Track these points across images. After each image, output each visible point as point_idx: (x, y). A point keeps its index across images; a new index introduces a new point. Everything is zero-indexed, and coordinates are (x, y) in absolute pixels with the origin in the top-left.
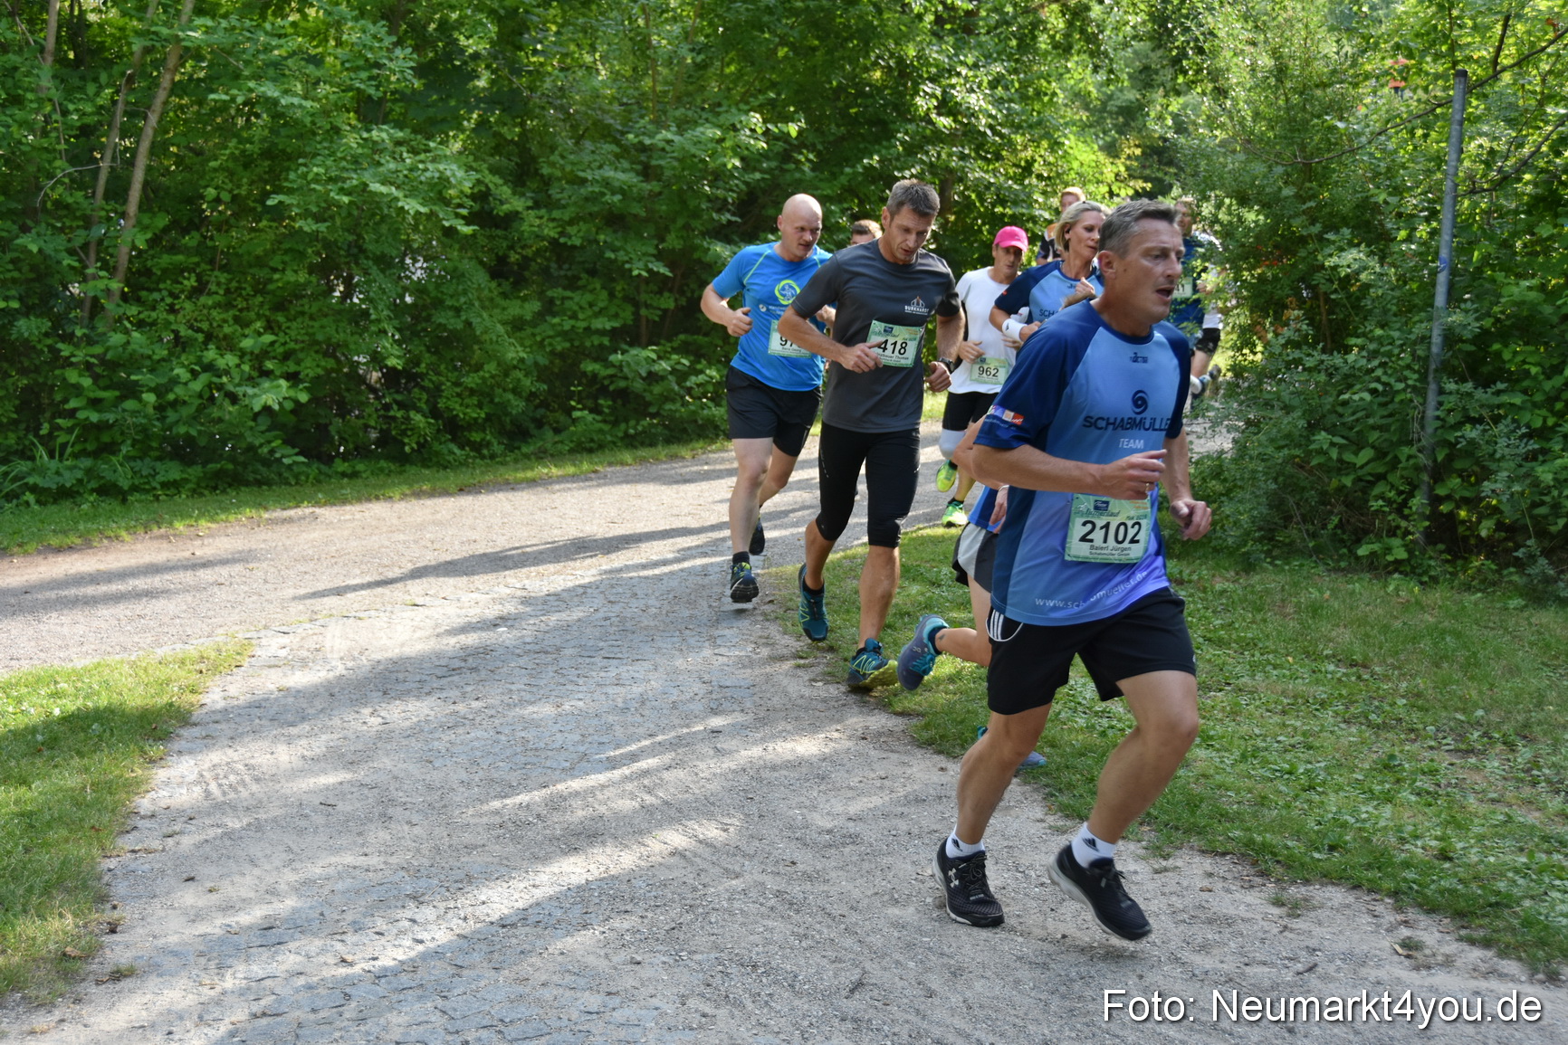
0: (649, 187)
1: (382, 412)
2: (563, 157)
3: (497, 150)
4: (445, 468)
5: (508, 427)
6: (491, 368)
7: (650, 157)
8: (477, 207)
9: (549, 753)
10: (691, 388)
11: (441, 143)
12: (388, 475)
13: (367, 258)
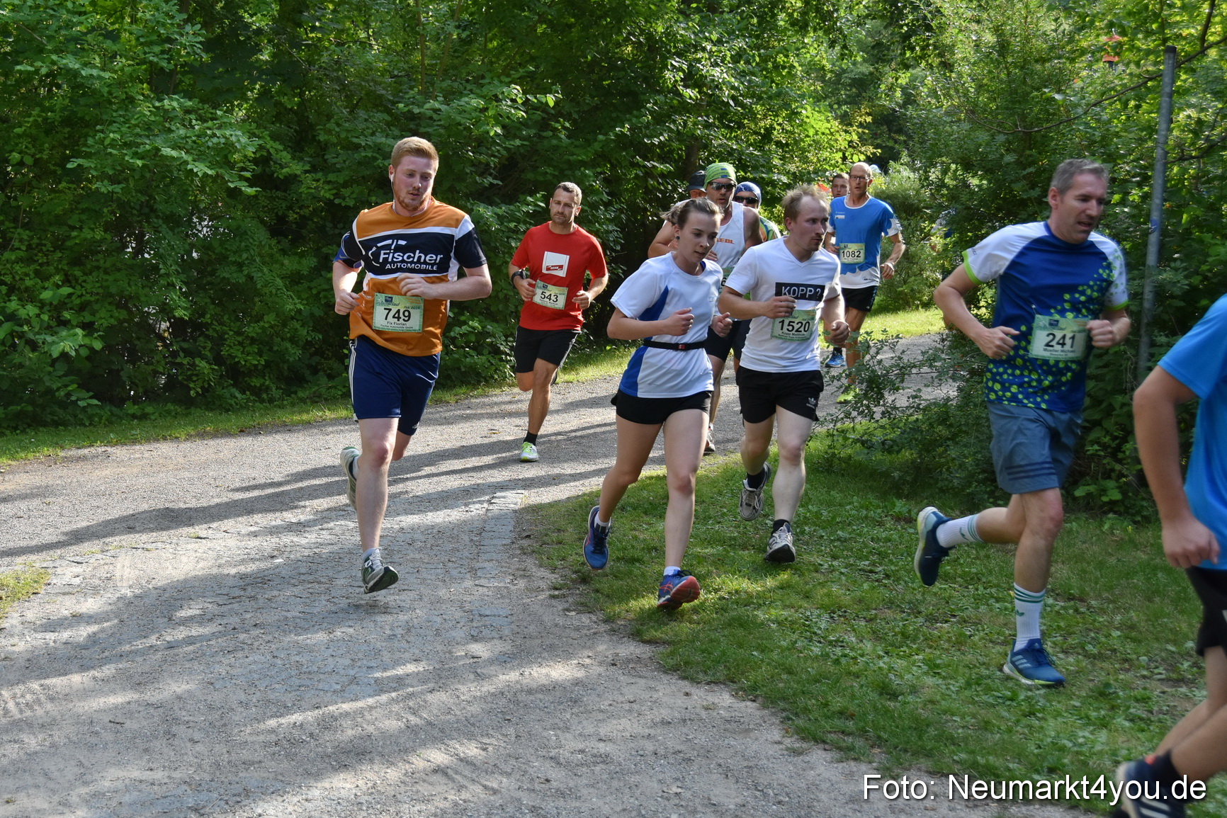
1: (170, 359)
2: (338, 125)
3: (278, 118)
4: (227, 411)
5: (286, 373)
6: (270, 318)
7: (419, 125)
8: (258, 170)
9: (322, 676)
10: (455, 338)
11: (225, 112)
12: (175, 417)
13: (157, 217)
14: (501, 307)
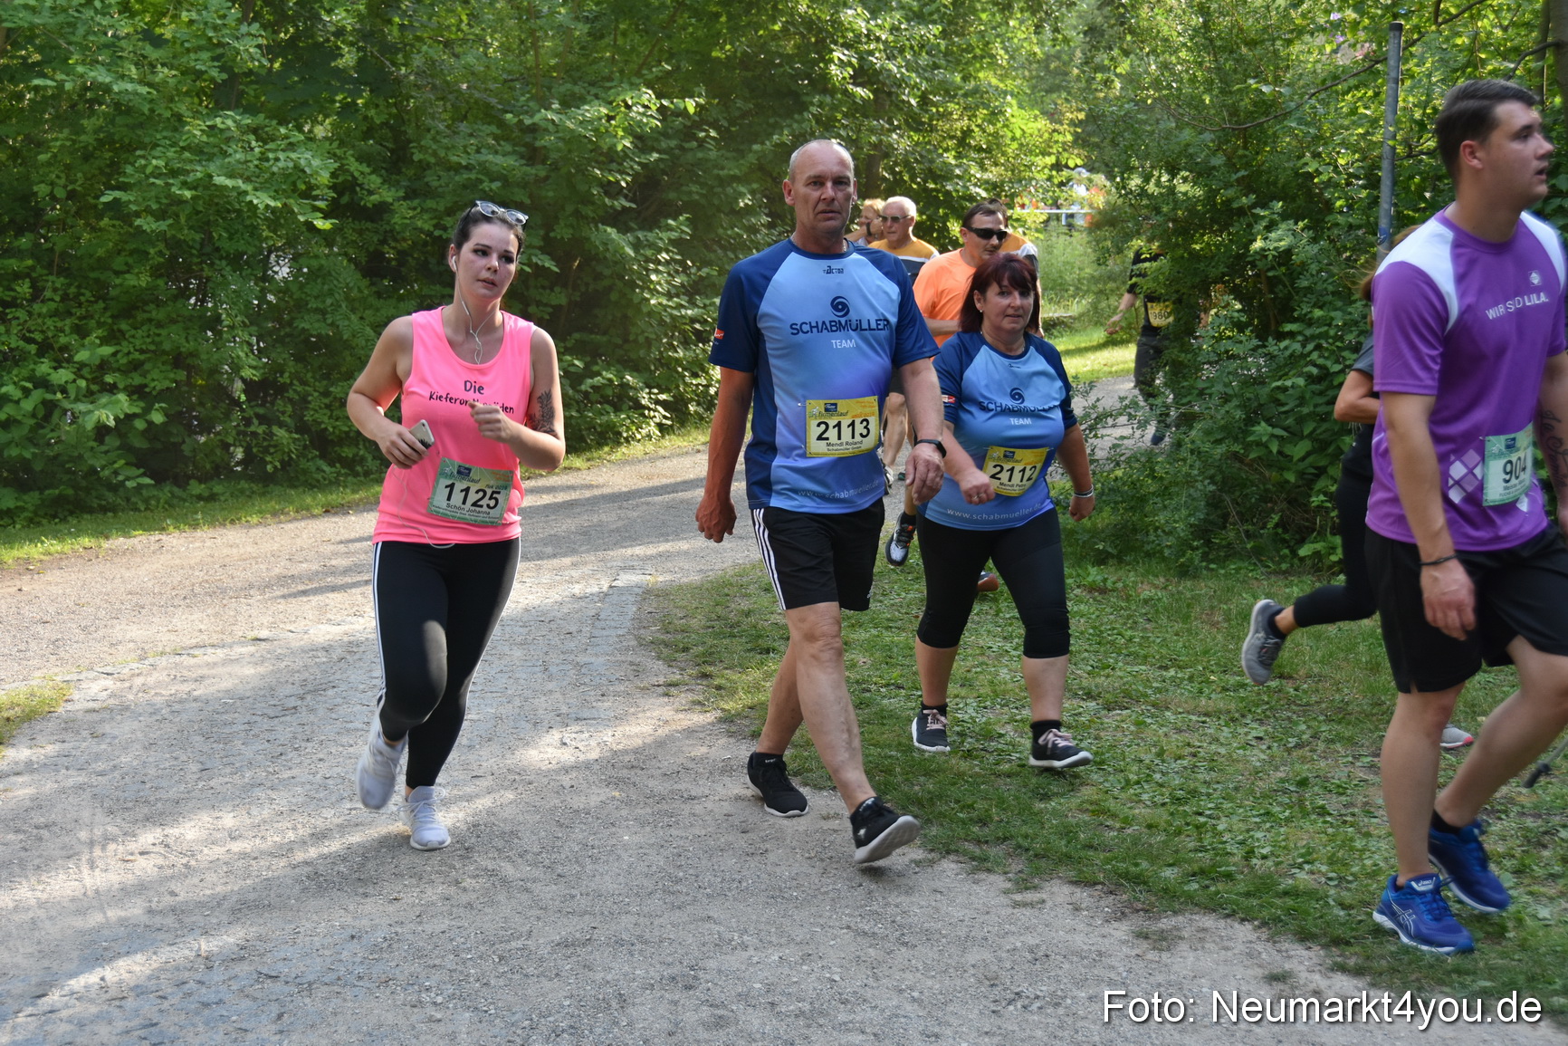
0: (534, 171)
1: (242, 428)
2: (434, 139)
3: (368, 134)
4: (312, 487)
7: (535, 139)
8: (345, 199)
10: (586, 394)
11: (299, 128)
12: (250, 497)
13: (221, 258)
14: (642, 353)
